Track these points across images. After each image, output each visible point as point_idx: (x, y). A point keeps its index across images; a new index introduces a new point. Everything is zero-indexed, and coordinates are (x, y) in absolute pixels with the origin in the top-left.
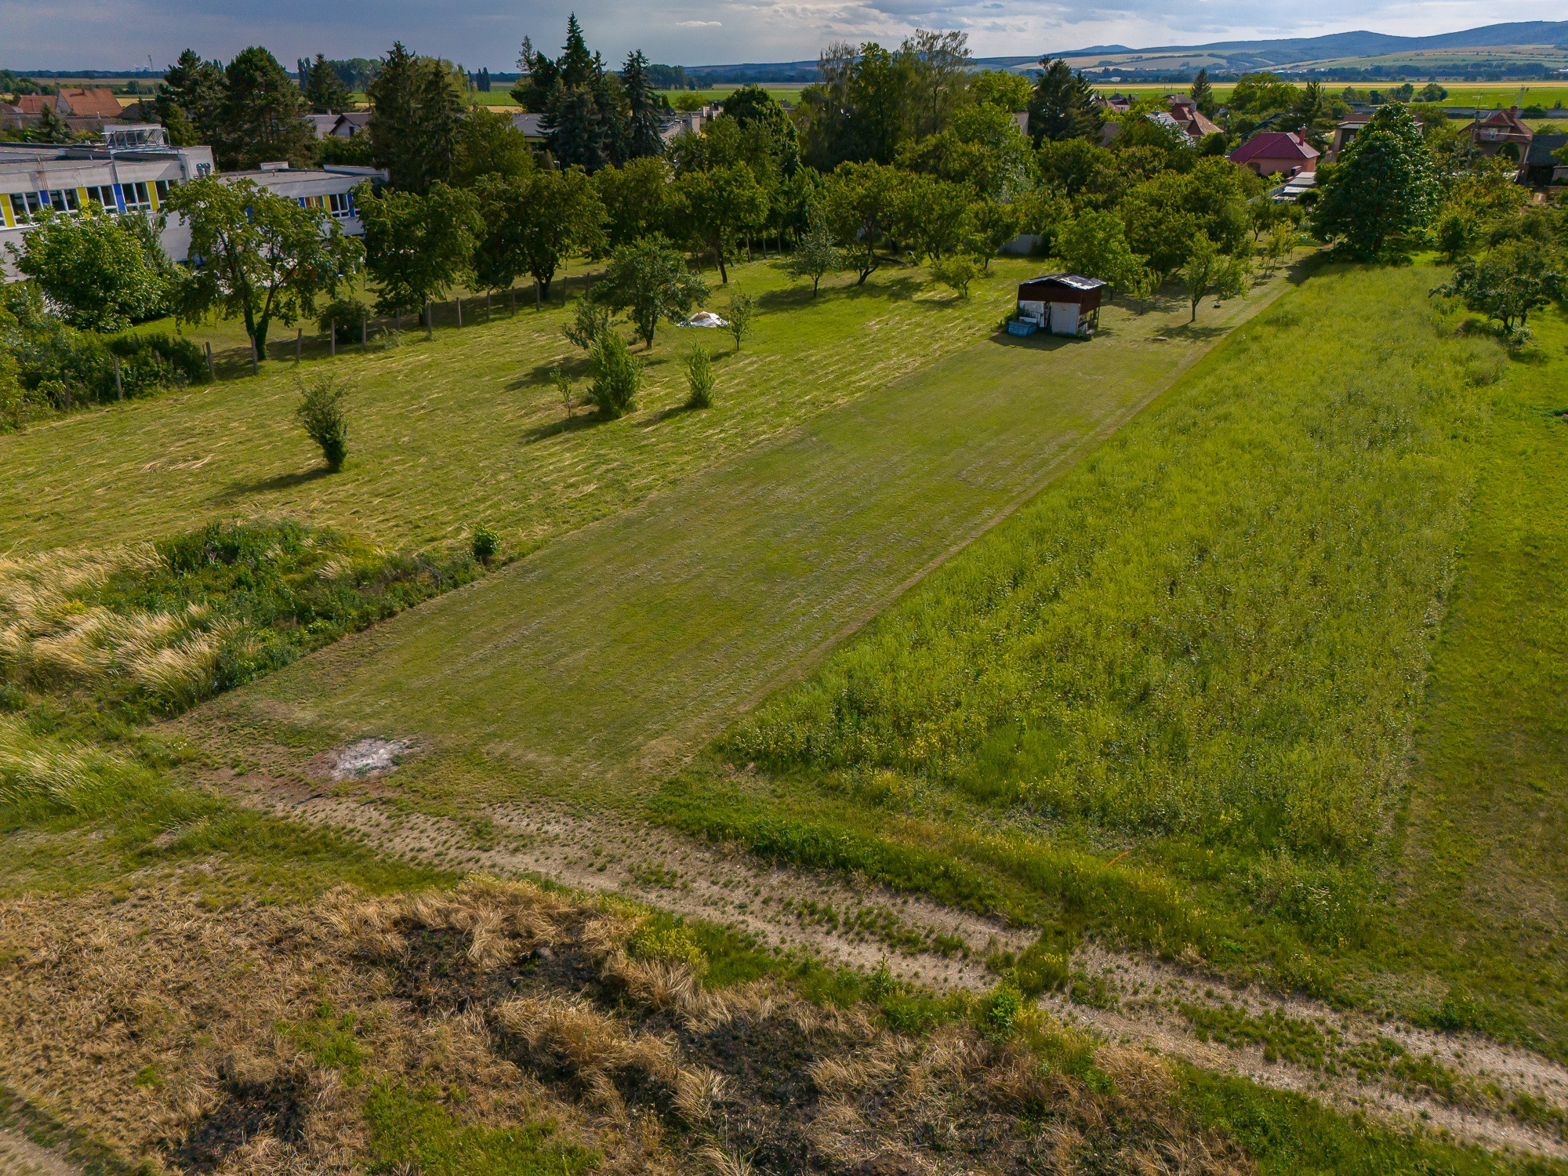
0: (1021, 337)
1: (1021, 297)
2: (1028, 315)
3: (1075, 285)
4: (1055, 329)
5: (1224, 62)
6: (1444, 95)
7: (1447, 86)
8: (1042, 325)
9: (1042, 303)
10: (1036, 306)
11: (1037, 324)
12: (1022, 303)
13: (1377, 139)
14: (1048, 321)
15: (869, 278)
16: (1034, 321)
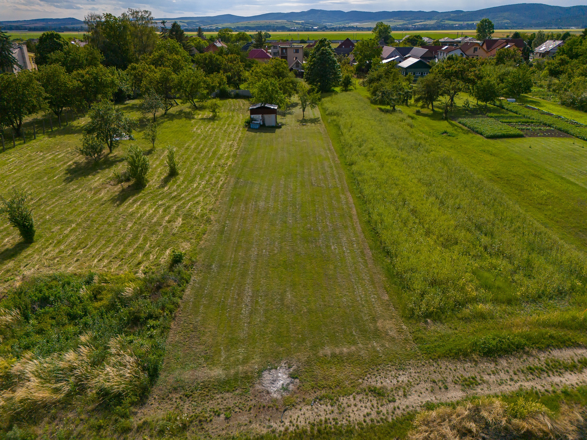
0: (256, 129)
1: (251, 114)
2: (255, 120)
3: (272, 107)
4: (267, 125)
5: (186, 24)
6: (270, 36)
7: (271, 33)
8: (262, 124)
9: (260, 115)
10: (258, 117)
11: (260, 123)
12: (252, 116)
13: (323, 50)
14: (264, 122)
15: (168, 112)
16: (258, 122)
